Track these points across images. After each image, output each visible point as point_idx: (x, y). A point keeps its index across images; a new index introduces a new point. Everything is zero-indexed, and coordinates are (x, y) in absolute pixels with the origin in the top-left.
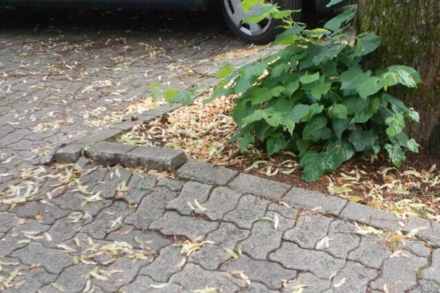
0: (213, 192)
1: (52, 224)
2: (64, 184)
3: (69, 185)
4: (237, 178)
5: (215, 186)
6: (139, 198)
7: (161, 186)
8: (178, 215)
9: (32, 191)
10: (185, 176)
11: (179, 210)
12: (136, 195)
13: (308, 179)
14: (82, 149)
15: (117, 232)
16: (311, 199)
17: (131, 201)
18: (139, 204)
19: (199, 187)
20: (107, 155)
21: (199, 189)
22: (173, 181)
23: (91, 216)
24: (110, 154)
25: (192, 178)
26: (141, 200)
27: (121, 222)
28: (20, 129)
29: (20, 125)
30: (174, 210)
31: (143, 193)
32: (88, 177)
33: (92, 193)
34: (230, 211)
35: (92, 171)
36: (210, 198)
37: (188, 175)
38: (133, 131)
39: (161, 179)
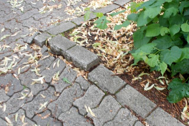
0: (104, 100)
1: (11, 96)
2: (30, 63)
3: (32, 65)
4: (124, 89)
5: (107, 93)
6: (62, 89)
7: (77, 83)
8: (77, 113)
9: (14, 64)
10: (92, 80)
11: (80, 109)
12: (61, 85)
13: (171, 101)
14: (47, 39)
15: (40, 115)
16: (166, 123)
17: (57, 90)
18: (60, 94)
19: (97, 92)
20: (56, 49)
21: (97, 94)
22: (85, 81)
23: (33, 96)
24: (58, 48)
25: (96, 83)
26: (63, 91)
27: (45, 107)
28: (35, 8)
29: (36, 5)
30: (77, 107)
31: (65, 85)
32: (43, 62)
33: (40, 75)
34: (108, 121)
35: (46, 58)
36: (100, 105)
37: (94, 79)
38: (82, 27)
39: (79, 76)
